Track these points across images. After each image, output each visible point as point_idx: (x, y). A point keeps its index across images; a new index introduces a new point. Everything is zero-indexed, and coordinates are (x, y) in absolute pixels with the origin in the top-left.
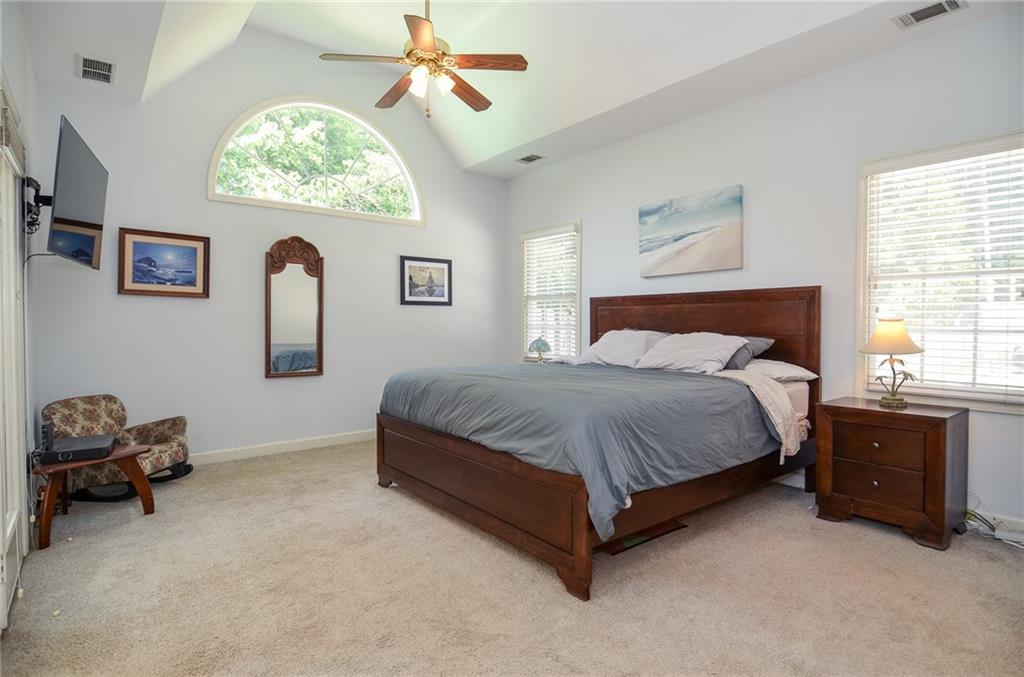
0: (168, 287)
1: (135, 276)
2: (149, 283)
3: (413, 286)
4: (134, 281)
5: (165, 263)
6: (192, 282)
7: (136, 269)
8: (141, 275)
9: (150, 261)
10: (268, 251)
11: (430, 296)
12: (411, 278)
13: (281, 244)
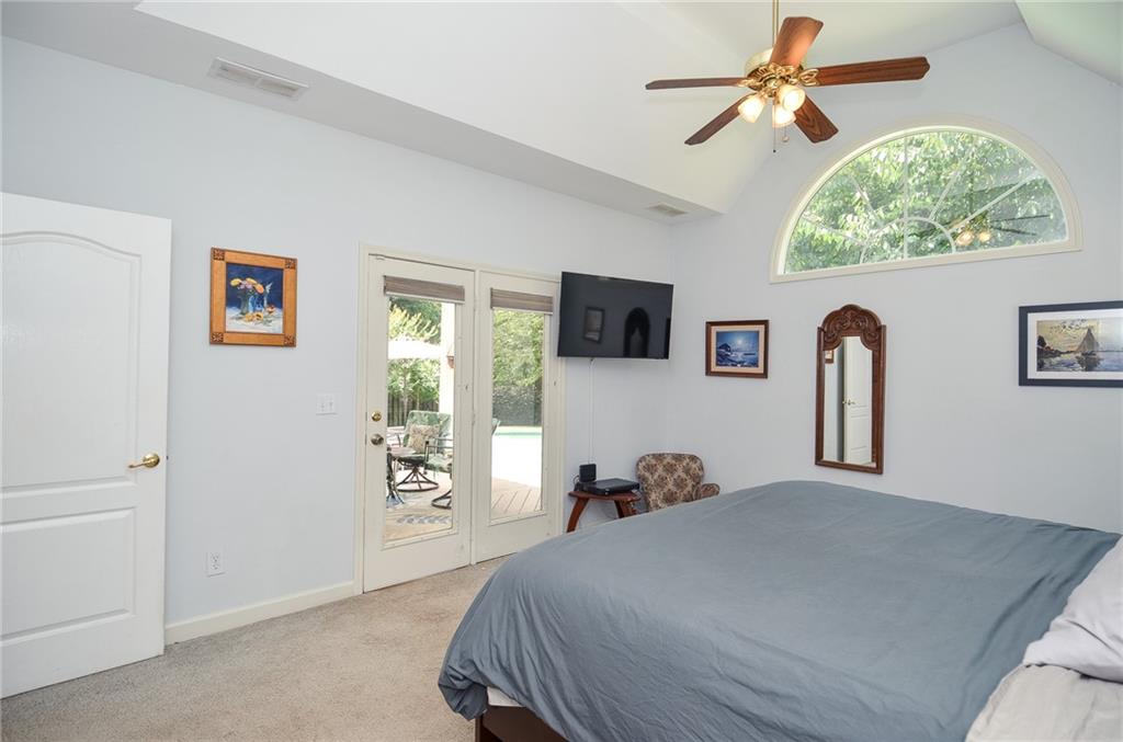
0: (739, 369)
1: (718, 360)
2: (726, 365)
3: (1045, 352)
4: (717, 365)
5: (737, 347)
6: (755, 364)
7: (718, 354)
8: (722, 359)
9: (726, 347)
10: (820, 325)
11: (1089, 368)
12: (1041, 341)
13: (833, 318)
